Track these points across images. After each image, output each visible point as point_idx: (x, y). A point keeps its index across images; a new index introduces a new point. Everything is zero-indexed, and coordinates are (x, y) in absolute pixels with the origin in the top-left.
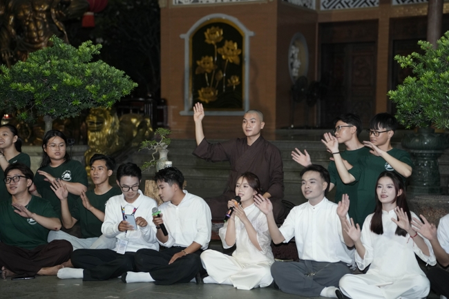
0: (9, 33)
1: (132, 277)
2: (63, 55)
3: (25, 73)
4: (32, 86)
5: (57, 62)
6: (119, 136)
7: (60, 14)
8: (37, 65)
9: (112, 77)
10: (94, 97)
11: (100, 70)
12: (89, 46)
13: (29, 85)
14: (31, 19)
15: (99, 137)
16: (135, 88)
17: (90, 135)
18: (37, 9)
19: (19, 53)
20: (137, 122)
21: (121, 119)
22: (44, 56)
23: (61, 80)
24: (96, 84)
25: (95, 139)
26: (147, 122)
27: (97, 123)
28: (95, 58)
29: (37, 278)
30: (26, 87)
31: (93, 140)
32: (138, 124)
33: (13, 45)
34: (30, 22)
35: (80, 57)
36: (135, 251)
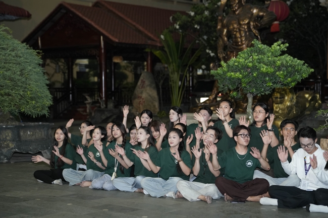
0: (223, 40)
1: (313, 208)
2: (261, 52)
3: (236, 65)
4: (240, 74)
5: (257, 57)
6: (296, 107)
7: (256, 25)
8: (244, 60)
9: (295, 65)
10: (282, 80)
11: (286, 61)
12: (279, 45)
13: (238, 73)
14: (237, 30)
15: (281, 108)
16: (312, 73)
17: (275, 106)
18: (241, 23)
19: (229, 53)
20: (309, 97)
21: (297, 95)
22: (248, 54)
23: (259, 69)
24: (284, 71)
25: (278, 109)
26: (317, 97)
27: (280, 98)
28: (283, 53)
29: (247, 203)
30: (237, 75)
31: (277, 110)
32: (310, 98)
33: (225, 48)
34: (236, 32)
35: (272, 53)
36: (316, 189)
